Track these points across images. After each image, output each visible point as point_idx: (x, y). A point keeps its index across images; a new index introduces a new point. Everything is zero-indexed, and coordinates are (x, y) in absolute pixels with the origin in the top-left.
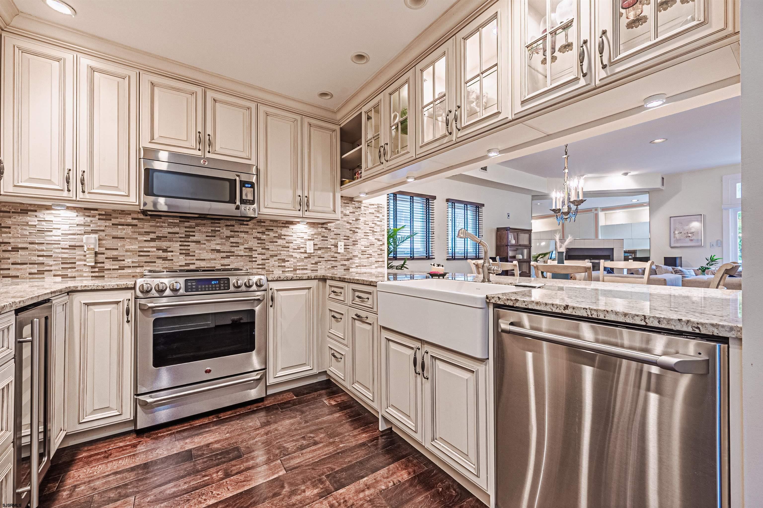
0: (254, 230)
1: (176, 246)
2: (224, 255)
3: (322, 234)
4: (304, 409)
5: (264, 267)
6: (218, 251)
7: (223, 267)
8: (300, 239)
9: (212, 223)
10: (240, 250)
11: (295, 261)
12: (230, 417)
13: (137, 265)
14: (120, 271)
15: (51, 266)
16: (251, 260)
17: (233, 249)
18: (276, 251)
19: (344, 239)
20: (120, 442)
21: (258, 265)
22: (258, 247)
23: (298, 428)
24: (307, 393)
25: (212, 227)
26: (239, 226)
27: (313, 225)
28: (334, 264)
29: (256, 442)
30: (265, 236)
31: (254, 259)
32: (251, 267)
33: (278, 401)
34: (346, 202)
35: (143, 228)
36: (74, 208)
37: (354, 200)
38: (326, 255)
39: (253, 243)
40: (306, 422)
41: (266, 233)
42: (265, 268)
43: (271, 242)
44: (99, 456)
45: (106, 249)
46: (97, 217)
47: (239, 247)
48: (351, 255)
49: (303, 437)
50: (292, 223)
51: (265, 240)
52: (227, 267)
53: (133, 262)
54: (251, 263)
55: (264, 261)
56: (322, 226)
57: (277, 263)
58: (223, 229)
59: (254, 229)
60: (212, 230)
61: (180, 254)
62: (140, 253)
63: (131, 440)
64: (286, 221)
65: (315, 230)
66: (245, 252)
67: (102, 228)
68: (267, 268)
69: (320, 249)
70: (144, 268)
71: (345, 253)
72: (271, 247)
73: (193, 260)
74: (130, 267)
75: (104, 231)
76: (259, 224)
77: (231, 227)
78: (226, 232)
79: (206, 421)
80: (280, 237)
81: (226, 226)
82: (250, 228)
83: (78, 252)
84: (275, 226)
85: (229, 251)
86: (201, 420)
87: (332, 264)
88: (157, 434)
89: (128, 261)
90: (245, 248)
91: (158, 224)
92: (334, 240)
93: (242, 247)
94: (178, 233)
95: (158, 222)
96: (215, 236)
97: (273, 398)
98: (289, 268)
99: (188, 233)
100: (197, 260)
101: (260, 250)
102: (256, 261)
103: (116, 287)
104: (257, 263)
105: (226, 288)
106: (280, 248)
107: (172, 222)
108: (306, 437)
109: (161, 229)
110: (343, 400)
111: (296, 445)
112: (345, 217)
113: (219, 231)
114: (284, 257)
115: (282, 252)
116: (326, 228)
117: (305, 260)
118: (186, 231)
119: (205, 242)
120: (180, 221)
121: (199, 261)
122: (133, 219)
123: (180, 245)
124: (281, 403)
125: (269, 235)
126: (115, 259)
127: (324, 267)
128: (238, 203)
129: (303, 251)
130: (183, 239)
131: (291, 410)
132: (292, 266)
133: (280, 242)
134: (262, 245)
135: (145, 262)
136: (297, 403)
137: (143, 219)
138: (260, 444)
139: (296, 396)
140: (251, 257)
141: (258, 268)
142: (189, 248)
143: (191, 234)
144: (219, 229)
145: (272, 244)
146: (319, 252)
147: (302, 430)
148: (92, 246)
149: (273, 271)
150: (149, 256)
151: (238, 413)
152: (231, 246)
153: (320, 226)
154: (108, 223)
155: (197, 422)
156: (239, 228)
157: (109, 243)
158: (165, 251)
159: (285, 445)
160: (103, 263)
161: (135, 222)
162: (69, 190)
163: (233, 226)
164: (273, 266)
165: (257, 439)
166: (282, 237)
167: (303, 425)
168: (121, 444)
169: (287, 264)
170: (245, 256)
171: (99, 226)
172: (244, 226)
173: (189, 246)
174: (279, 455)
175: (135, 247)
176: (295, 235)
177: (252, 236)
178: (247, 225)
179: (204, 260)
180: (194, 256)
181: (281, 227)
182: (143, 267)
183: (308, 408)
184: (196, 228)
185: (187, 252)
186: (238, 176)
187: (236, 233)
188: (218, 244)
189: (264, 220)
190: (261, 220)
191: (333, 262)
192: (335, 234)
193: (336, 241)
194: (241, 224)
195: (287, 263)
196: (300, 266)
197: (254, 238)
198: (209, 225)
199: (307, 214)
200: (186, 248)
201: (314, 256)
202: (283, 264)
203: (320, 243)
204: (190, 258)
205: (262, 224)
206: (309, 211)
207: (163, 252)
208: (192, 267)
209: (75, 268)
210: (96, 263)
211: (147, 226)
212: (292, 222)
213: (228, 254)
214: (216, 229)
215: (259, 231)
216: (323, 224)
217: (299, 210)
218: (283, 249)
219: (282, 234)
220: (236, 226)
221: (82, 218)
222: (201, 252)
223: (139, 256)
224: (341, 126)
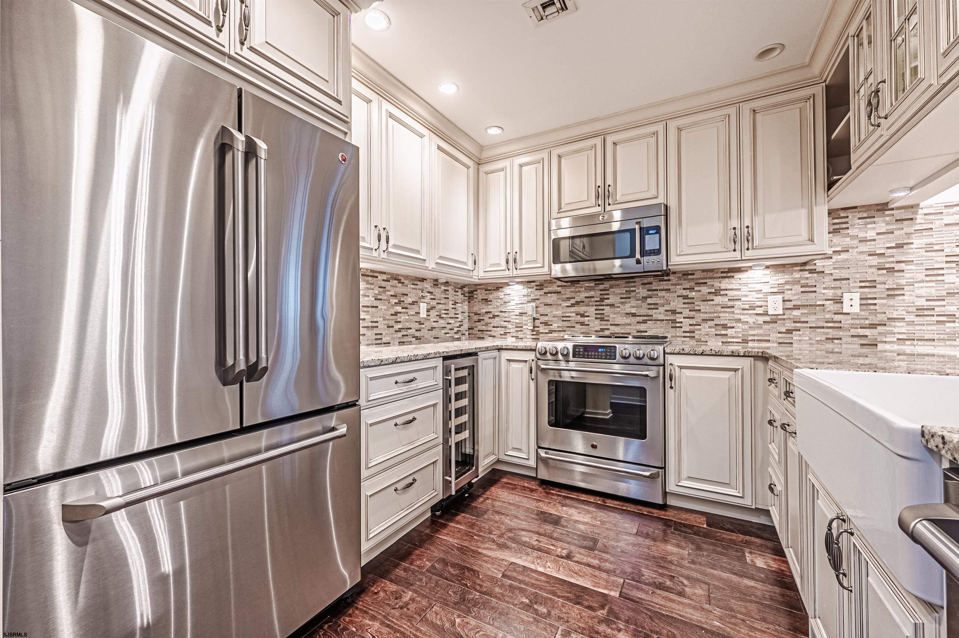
0: (677, 287)
1: (591, 310)
2: (641, 319)
3: (802, 282)
4: (705, 546)
5: (692, 335)
6: (634, 315)
7: (639, 334)
8: (754, 293)
9: (626, 283)
10: (659, 314)
11: (746, 327)
12: (614, 507)
13: (561, 329)
14: (549, 335)
15: (510, 329)
16: (674, 325)
17: (650, 312)
18: (710, 313)
19: (861, 287)
20: (527, 483)
21: (684, 332)
22: (684, 308)
23: (676, 563)
24: (728, 530)
25: (626, 287)
26: (659, 283)
27: (781, 269)
28: (832, 333)
29: (617, 546)
30: (694, 293)
31: (678, 325)
32: (675, 335)
33: (679, 519)
34: (865, 215)
35: (565, 294)
36: (522, 282)
37: (891, 206)
38: (812, 318)
39: (677, 304)
40: (693, 562)
41: (696, 289)
42: (694, 337)
43: (703, 301)
44: (510, 486)
45: (541, 315)
46: (535, 288)
47: (658, 309)
48: (881, 317)
49: (671, 576)
50: (739, 270)
51: (694, 298)
52: (643, 334)
53: (558, 327)
54: (674, 329)
55: (692, 327)
56: (802, 268)
57: (713, 330)
58: (638, 289)
59: (678, 284)
60: (626, 291)
61: (596, 318)
62: (564, 318)
63: (533, 485)
64: (729, 269)
65: (786, 277)
66: (666, 315)
67: (538, 297)
68: (697, 337)
69: (796, 307)
70: (567, 332)
71: (863, 313)
72: (704, 307)
73: (607, 325)
74: (556, 331)
75: (538, 299)
76: (686, 277)
77: (648, 286)
78: (642, 292)
79: (592, 499)
80: (717, 293)
81: (643, 284)
82: (673, 285)
83: (524, 318)
84: (710, 278)
85: (645, 314)
86: (589, 496)
87: (827, 334)
88: (551, 489)
89: (555, 326)
90: (666, 311)
91: (577, 290)
92: (832, 291)
93: (662, 309)
94: (593, 297)
95: (577, 287)
96: (629, 298)
97: (676, 512)
98: (733, 337)
99: (603, 296)
100: (611, 325)
101: (686, 313)
102: (681, 327)
103: (524, 348)
104: (682, 330)
105: (613, 357)
106: (719, 309)
107: (588, 286)
108: (676, 579)
109: (579, 294)
110: (782, 571)
111: (655, 578)
112: (861, 244)
113: (635, 291)
114: (725, 322)
115: (721, 315)
116: (811, 271)
117: (766, 327)
118: (601, 295)
119: (619, 305)
120: (595, 284)
121: (613, 327)
122: (558, 286)
123: (596, 310)
124: (680, 523)
125: (700, 291)
126: (546, 324)
127: (807, 338)
128: (638, 256)
129: (762, 312)
130: (598, 303)
131: (685, 537)
132: (740, 335)
133: (718, 300)
134: (690, 306)
135: (567, 327)
136: (701, 534)
137: (565, 286)
138: (619, 550)
139: (708, 525)
140: (674, 321)
141: (684, 337)
142: (603, 312)
143: (606, 297)
144: (634, 289)
145: (706, 303)
146: (796, 313)
147: (678, 568)
148: (531, 313)
150: (570, 321)
151: (624, 508)
152: (649, 309)
153: (799, 268)
154: (542, 292)
155: (584, 496)
156: (658, 286)
157: (542, 310)
158: (583, 316)
159: (643, 569)
160: (539, 327)
161: (559, 289)
162: (509, 270)
163: (651, 283)
164: (707, 335)
165: (620, 544)
166: (722, 293)
167: (685, 563)
168: (526, 485)
169: (730, 332)
170: (666, 320)
171: (536, 296)
172: (664, 283)
173: (603, 310)
174: (627, 575)
175: (559, 313)
176: (744, 288)
177: (676, 295)
178: (669, 280)
179: (619, 325)
180: (608, 320)
181: (719, 278)
182: (565, 331)
183: (712, 547)
184: (610, 290)
185: (602, 316)
186: (637, 223)
187: (655, 292)
188: (634, 307)
189: (692, 271)
190: (688, 271)
191: (830, 330)
192: (834, 280)
193: (839, 292)
194: (660, 281)
195: (729, 330)
196: (754, 335)
197: (678, 296)
198: (624, 285)
199: (749, 254)
200: (601, 312)
201: (784, 319)
202: (723, 332)
203: (796, 297)
204: (604, 323)
205: (690, 277)
206: (753, 248)
207: (581, 317)
208: (607, 333)
209: (522, 331)
210: (534, 327)
211: (568, 292)
212: (740, 268)
213: (645, 318)
214: (631, 289)
215: (685, 287)
216: (805, 264)
217: (734, 250)
218: (723, 310)
219: (722, 288)
220: (654, 283)
221: (525, 290)
222: (615, 316)
223: (563, 321)
224: (827, 82)
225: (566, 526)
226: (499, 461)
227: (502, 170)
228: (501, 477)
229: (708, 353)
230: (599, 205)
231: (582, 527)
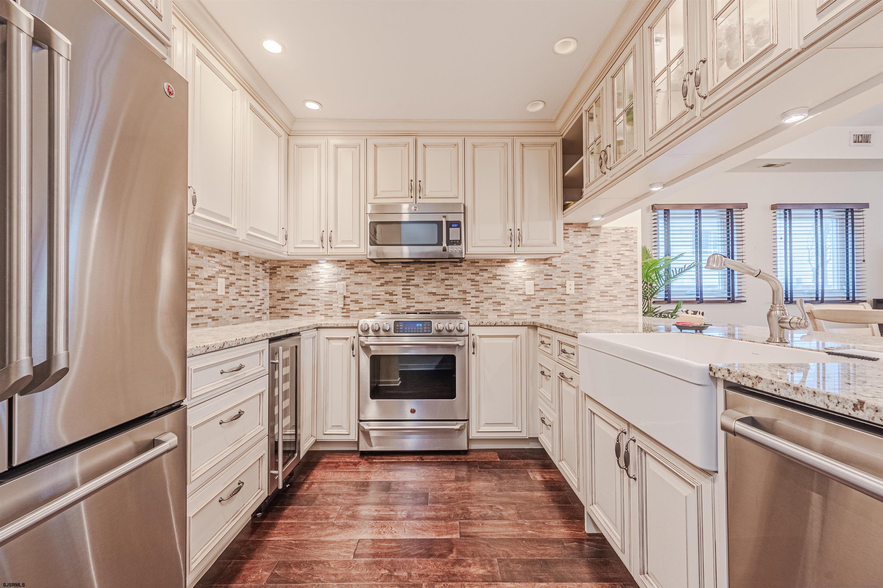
0: (467, 272)
1: (399, 290)
2: (440, 298)
3: (545, 272)
4: (504, 475)
5: (477, 310)
6: (434, 294)
7: (439, 310)
8: (517, 279)
9: (429, 266)
10: (454, 293)
11: (512, 304)
12: (431, 462)
13: (371, 307)
14: (360, 312)
15: (319, 307)
16: (465, 302)
17: (448, 292)
18: (490, 293)
19: (575, 277)
20: (348, 458)
21: (472, 308)
22: (472, 289)
23: (489, 494)
24: (513, 459)
25: (428, 270)
26: (454, 268)
27: (533, 262)
28: (561, 308)
29: (444, 494)
30: (479, 277)
31: (468, 302)
32: (465, 310)
33: (480, 459)
34: (577, 230)
35: (375, 274)
36: (332, 261)
37: (589, 226)
38: (550, 298)
39: (467, 286)
40: (500, 490)
41: (480, 274)
42: (479, 312)
43: (485, 283)
44: (332, 465)
45: (351, 293)
46: (345, 267)
47: (453, 289)
48: (585, 297)
49: (490, 506)
50: (507, 261)
51: (479, 281)
52: (442, 310)
53: (368, 305)
54: (465, 306)
55: (477, 304)
56: (545, 262)
57: (492, 306)
58: (438, 272)
59: (468, 270)
60: (429, 274)
61: (403, 297)
62: (374, 297)
63: (355, 459)
64: (502, 260)
65: (536, 268)
66: (459, 295)
67: (348, 276)
68: (481, 312)
69: (542, 290)
70: (376, 310)
71: (576, 294)
72: (485, 288)
73: (413, 302)
74: (366, 309)
75: (349, 278)
76: (473, 264)
77: (445, 270)
78: (441, 275)
79: (411, 458)
80: (495, 277)
81: (441, 268)
82: (464, 270)
83: (334, 296)
84: (489, 266)
85: (443, 293)
86: (408, 457)
87: (558, 308)
88: (373, 459)
89: (365, 304)
90: (459, 291)
91: (386, 271)
92: (561, 279)
93: (456, 290)
94: (401, 278)
95: (386, 269)
96: (431, 280)
97: (476, 454)
98: (505, 312)
99: (409, 278)
100: (416, 302)
101: (473, 293)
102: (470, 304)
103: (345, 326)
104: (471, 306)
105: (429, 331)
106: (495, 290)
107: (396, 268)
108: (494, 507)
109: (388, 274)
110: (552, 479)
111: (480, 512)
112: (576, 248)
113: (435, 274)
114: (499, 300)
115: (497, 295)
116: (550, 265)
117: (525, 303)
118: (407, 276)
119: (423, 285)
120: (402, 266)
121: (417, 304)
122: (368, 267)
123: (403, 289)
124: (482, 462)
125: (483, 276)
126: (356, 302)
127: (548, 312)
128: (445, 244)
129: (522, 293)
130: (404, 284)
131: (489, 472)
132: (509, 310)
133: (495, 283)
134: (476, 287)
135: (377, 305)
136: (498, 466)
137: (375, 267)
138: (447, 498)
139: (500, 458)
140: (465, 300)
141: (472, 312)
142: (409, 291)
143: (411, 278)
144: (434, 272)
145: (486, 285)
146: (541, 294)
147: (493, 499)
148: (341, 292)
149: (487, 316)
150: (379, 299)
151: (439, 460)
152: (446, 289)
153: (543, 262)
154: (352, 272)
155: (404, 457)
156: (453, 270)
157: (353, 288)
158: (391, 294)
159: (469, 508)
160: (349, 305)
161: (369, 269)
162: (323, 248)
163: (448, 268)
164: (488, 310)
165: (446, 492)
166: (498, 277)
167: (496, 493)
168: (348, 460)
169: (502, 307)
170: (459, 299)
171: (346, 275)
172: (458, 268)
173: (409, 289)
174: (460, 516)
175: (370, 291)
176: (511, 275)
177: (466, 278)
178: (461, 266)
179: (422, 302)
180: (414, 299)
181: (496, 266)
182: (375, 308)
183: (508, 475)
184: (415, 272)
185: (408, 295)
186: (445, 217)
187: (451, 276)
188: (434, 287)
189: (478, 260)
190: (474, 260)
191: (559, 306)
192: (562, 271)
193: (564, 279)
194: (454, 266)
195: (502, 306)
196: (517, 310)
197: (468, 279)
198: (427, 268)
199: (519, 250)
200: (407, 291)
201: (535, 298)
202: (498, 308)
203: (542, 282)
204: (410, 301)
205: (476, 264)
206: (522, 246)
207: (390, 295)
208: (412, 310)
209: (332, 309)
210: (344, 305)
211: (377, 272)
212: (509, 260)
213: (443, 297)
214: (433, 272)
215: (472, 272)
216: (546, 259)
217: (510, 246)
218: (498, 291)
219: (497, 274)
220: (450, 268)
221: (336, 269)
222: (419, 295)
223: (373, 299)
224: (563, 137)
225: (398, 489)
226: (317, 443)
227: (316, 146)
228: (320, 458)
229: (499, 324)
230: (412, 197)
231: (411, 486)
